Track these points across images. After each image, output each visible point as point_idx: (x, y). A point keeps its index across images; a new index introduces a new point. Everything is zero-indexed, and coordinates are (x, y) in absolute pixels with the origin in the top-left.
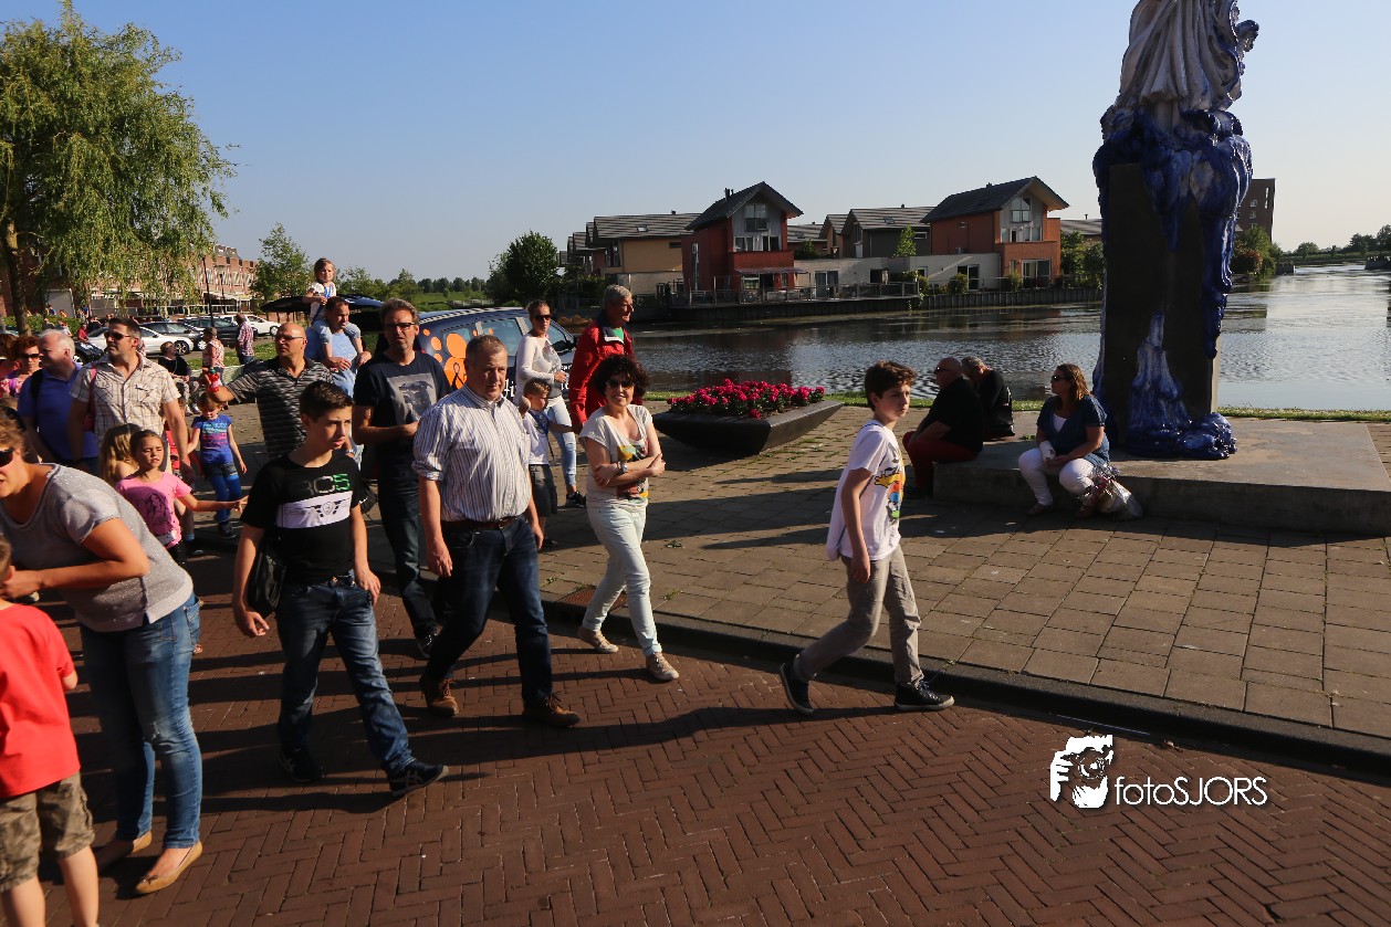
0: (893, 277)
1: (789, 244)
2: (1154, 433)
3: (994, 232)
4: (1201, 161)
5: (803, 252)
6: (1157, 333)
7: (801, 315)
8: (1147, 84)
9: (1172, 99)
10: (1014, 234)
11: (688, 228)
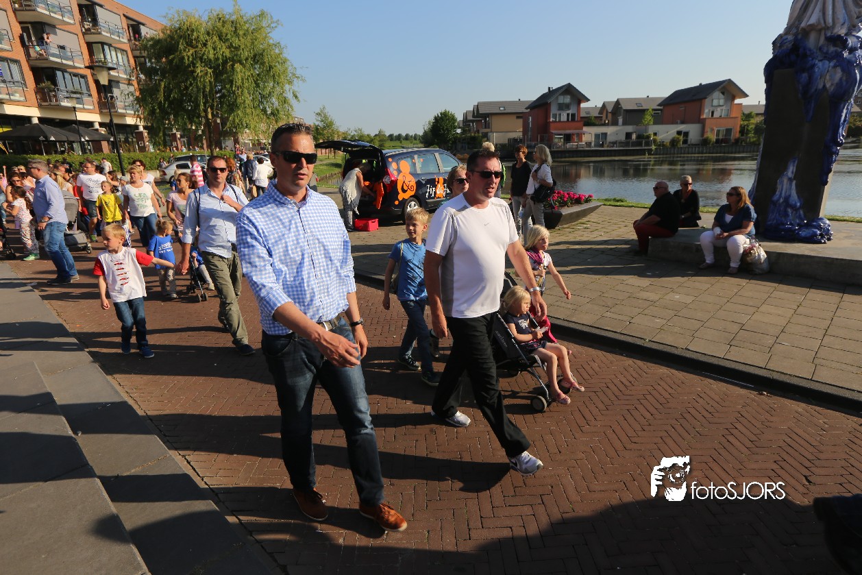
0: (639, 137)
1: (582, 117)
2: (782, 227)
4: (835, 66)
5: (588, 122)
6: (791, 170)
8: (805, 20)
9: (822, 28)
10: (713, 113)
11: (526, 109)
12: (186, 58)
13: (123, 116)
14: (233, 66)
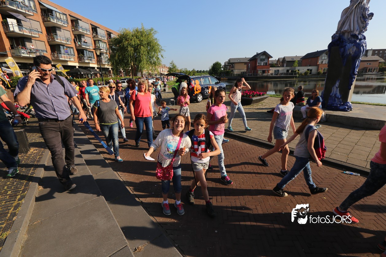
0: (292, 71)
1: (269, 64)
2: (333, 105)
3: (317, 61)
4: (354, 46)
5: (272, 65)
6: (337, 84)
7: (270, 79)
8: (343, 28)
9: (349, 32)
10: (322, 62)
11: (248, 61)
12: (125, 44)
13: (105, 65)
14: (140, 47)
